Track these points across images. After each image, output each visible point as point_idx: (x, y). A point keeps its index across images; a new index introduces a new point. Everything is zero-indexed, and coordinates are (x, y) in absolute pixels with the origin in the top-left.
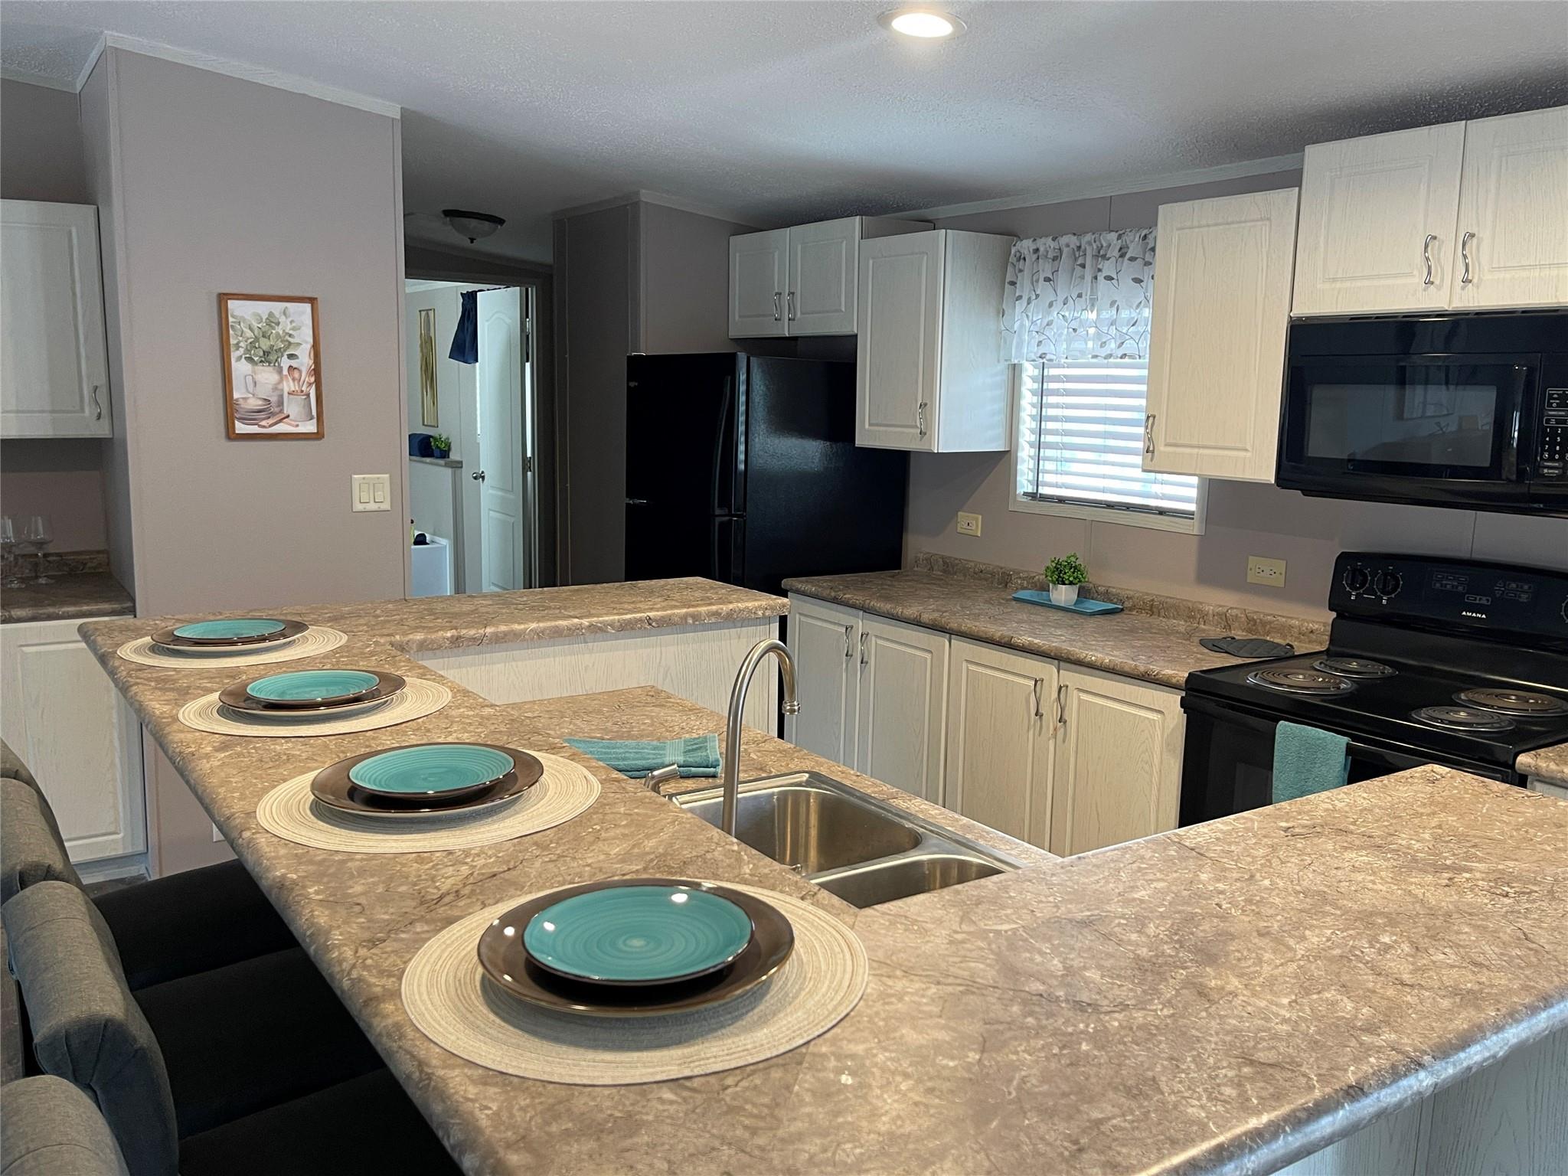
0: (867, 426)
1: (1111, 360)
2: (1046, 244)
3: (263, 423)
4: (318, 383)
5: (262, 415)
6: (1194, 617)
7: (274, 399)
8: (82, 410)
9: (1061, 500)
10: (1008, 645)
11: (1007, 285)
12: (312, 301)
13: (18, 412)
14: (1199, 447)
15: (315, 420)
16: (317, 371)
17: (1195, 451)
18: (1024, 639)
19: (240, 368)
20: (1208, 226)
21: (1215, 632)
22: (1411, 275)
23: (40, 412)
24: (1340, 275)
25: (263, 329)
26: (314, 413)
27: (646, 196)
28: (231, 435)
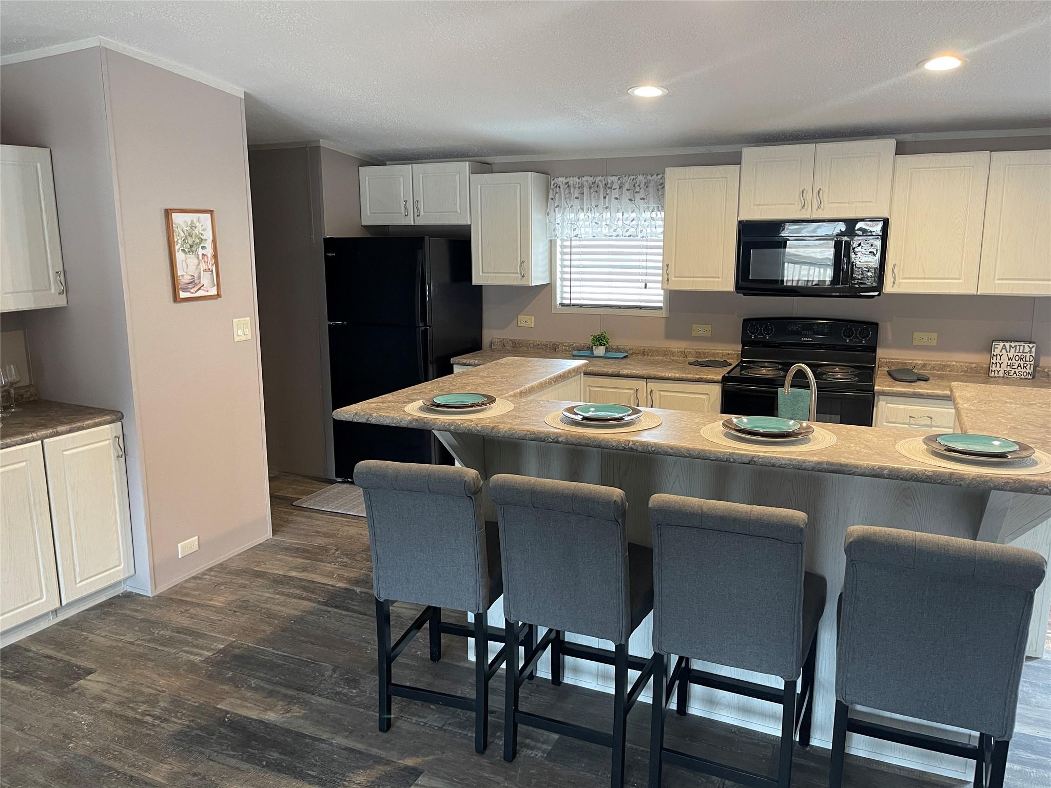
0: (481, 274)
1: (619, 237)
2: (573, 180)
3: (192, 291)
4: (216, 263)
5: (190, 286)
6: (667, 355)
7: (196, 276)
8: (50, 289)
9: (581, 306)
10: (618, 376)
11: (550, 200)
12: (211, 212)
13: (13, 293)
14: (693, 277)
15: (216, 287)
16: (215, 256)
17: (692, 279)
18: (625, 372)
19: (180, 256)
20: (694, 179)
21: (692, 359)
22: (794, 204)
23: (26, 292)
24: (761, 203)
25: (189, 231)
26: (215, 282)
27: (323, 143)
28: (176, 298)
